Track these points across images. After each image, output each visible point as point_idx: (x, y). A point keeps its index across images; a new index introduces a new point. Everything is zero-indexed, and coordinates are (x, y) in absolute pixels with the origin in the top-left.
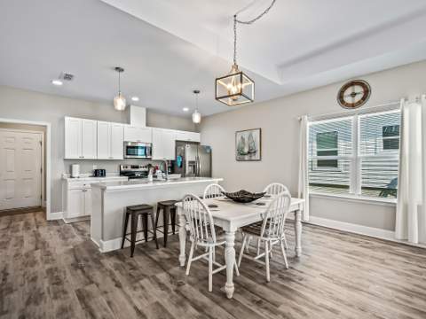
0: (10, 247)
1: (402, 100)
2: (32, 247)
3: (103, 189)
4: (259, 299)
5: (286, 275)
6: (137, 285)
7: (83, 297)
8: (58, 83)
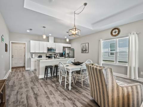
0: (15, 76)
1: (129, 34)
2: (21, 77)
3: (39, 61)
4: (77, 91)
5: (88, 86)
6: (46, 86)
7: (32, 88)
8: (28, 31)
